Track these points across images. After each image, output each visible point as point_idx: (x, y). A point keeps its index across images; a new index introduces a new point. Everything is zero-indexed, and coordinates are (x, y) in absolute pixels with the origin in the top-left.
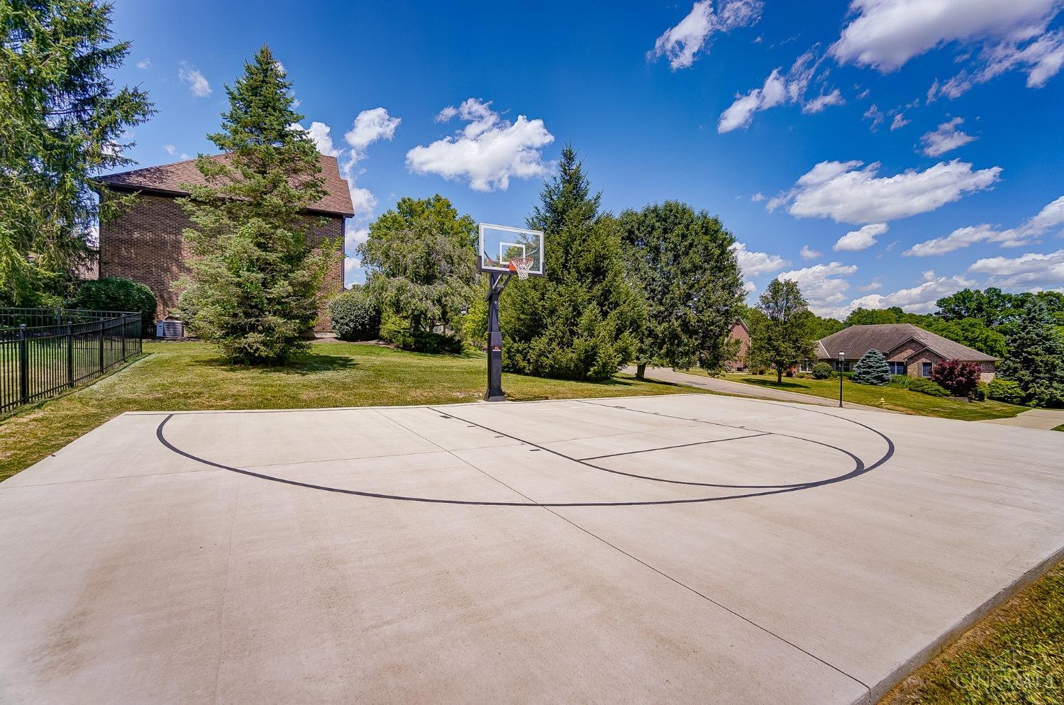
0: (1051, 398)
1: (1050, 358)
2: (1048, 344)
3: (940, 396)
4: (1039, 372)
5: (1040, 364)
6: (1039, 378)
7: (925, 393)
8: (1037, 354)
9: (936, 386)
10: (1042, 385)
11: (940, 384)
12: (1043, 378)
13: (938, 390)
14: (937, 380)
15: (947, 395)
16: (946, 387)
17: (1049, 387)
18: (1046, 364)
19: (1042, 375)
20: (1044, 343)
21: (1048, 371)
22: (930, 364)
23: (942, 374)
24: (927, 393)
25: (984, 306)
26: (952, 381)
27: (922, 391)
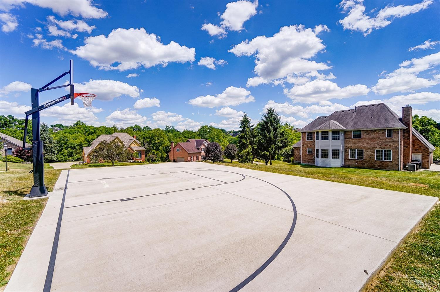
0: (52, 159)
1: (51, 145)
2: (50, 140)
3: (20, 163)
4: (48, 150)
5: (48, 147)
6: (48, 152)
7: (13, 162)
8: (47, 143)
9: (17, 158)
10: (49, 155)
11: (19, 157)
12: (49, 152)
13: (19, 160)
14: (17, 156)
15: (23, 162)
16: (22, 158)
17: (51, 155)
18: (50, 147)
19: (49, 151)
20: (48, 140)
21: (50, 150)
22: (11, 149)
23: (20, 153)
24: (14, 162)
25: (8, 123)
26: (24, 156)
27: (11, 162)
